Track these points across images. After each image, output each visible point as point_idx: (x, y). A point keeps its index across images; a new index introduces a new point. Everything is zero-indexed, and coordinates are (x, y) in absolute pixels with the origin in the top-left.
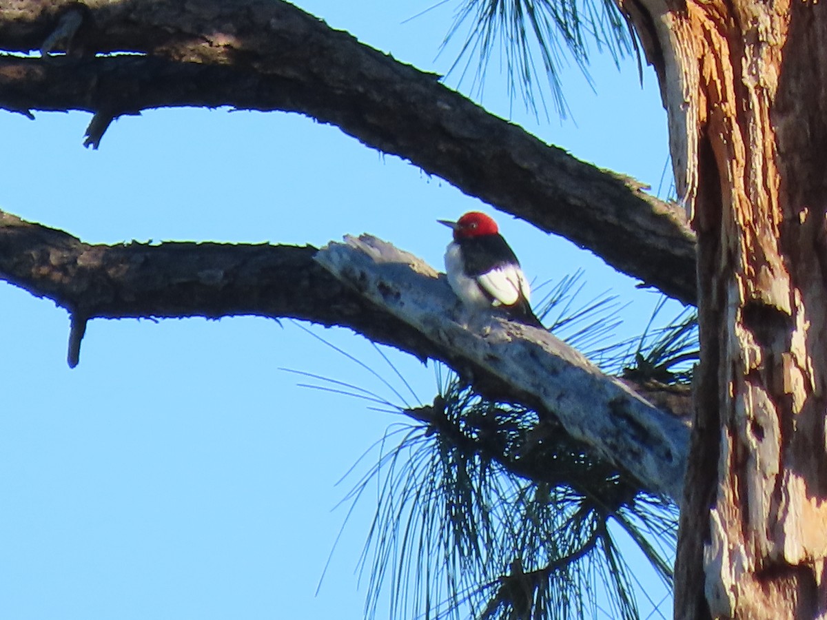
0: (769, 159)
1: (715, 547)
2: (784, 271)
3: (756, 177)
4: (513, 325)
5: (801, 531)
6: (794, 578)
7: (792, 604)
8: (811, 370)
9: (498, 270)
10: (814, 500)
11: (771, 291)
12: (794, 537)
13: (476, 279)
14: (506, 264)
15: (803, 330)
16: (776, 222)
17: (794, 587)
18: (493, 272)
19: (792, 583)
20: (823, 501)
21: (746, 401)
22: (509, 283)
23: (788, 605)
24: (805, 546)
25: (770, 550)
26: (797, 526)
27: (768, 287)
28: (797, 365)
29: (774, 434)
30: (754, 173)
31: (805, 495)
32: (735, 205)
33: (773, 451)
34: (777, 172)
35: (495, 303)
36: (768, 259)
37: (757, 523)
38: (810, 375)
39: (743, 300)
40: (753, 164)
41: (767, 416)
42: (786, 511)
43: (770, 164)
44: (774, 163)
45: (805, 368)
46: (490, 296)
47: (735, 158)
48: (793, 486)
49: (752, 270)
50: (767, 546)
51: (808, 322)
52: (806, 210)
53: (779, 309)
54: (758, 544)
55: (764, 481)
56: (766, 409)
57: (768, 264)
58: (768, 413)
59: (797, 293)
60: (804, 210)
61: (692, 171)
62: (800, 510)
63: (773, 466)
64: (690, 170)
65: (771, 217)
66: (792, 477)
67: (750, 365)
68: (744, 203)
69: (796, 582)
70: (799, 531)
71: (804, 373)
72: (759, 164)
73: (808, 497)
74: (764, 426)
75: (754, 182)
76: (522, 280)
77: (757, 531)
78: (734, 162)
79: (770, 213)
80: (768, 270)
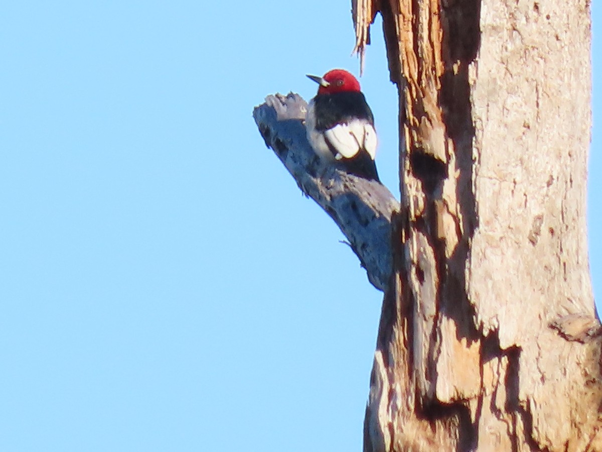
0: (435, 13)
1: (378, 387)
2: (441, 122)
3: (422, 32)
4: (349, 178)
5: (452, 370)
6: (456, 416)
7: (455, 441)
8: (460, 216)
9: (344, 125)
10: (464, 341)
11: (430, 140)
12: (446, 376)
13: (324, 133)
14: (352, 119)
15: (454, 177)
16: (439, 74)
17: (457, 425)
18: (339, 126)
19: (455, 420)
20: (473, 342)
21: (410, 246)
22: (352, 137)
23: (452, 443)
24: (455, 385)
25: (427, 389)
26: (448, 365)
27: (427, 137)
28: (449, 212)
29: (431, 278)
30: (421, 26)
31: (455, 337)
32: (402, 58)
33: (430, 293)
34: (441, 26)
35: (338, 157)
36: (426, 109)
37: (418, 364)
38: (459, 220)
39: (408, 149)
40: (420, 19)
41: (426, 261)
42: (439, 352)
43: (435, 19)
44: (439, 18)
45: (455, 213)
46: (333, 150)
47: (400, 13)
48: (445, 327)
49: (417, 121)
50: (425, 385)
51: (459, 171)
52: (459, 62)
53: (436, 157)
54: (419, 384)
55: (424, 322)
56: (426, 254)
57: (426, 114)
58: (427, 257)
59: (450, 142)
60: (456, 63)
61: (361, 24)
62: (452, 351)
63: (431, 309)
64: (359, 23)
65: (434, 69)
66: (444, 319)
67: (415, 212)
68: (410, 56)
69: (458, 420)
70: (450, 370)
71: (455, 218)
72: (426, 18)
73: (459, 338)
74: (424, 270)
75: (421, 35)
76: (368, 134)
77: (417, 371)
78: (401, 16)
79: (434, 66)
80: (426, 120)
